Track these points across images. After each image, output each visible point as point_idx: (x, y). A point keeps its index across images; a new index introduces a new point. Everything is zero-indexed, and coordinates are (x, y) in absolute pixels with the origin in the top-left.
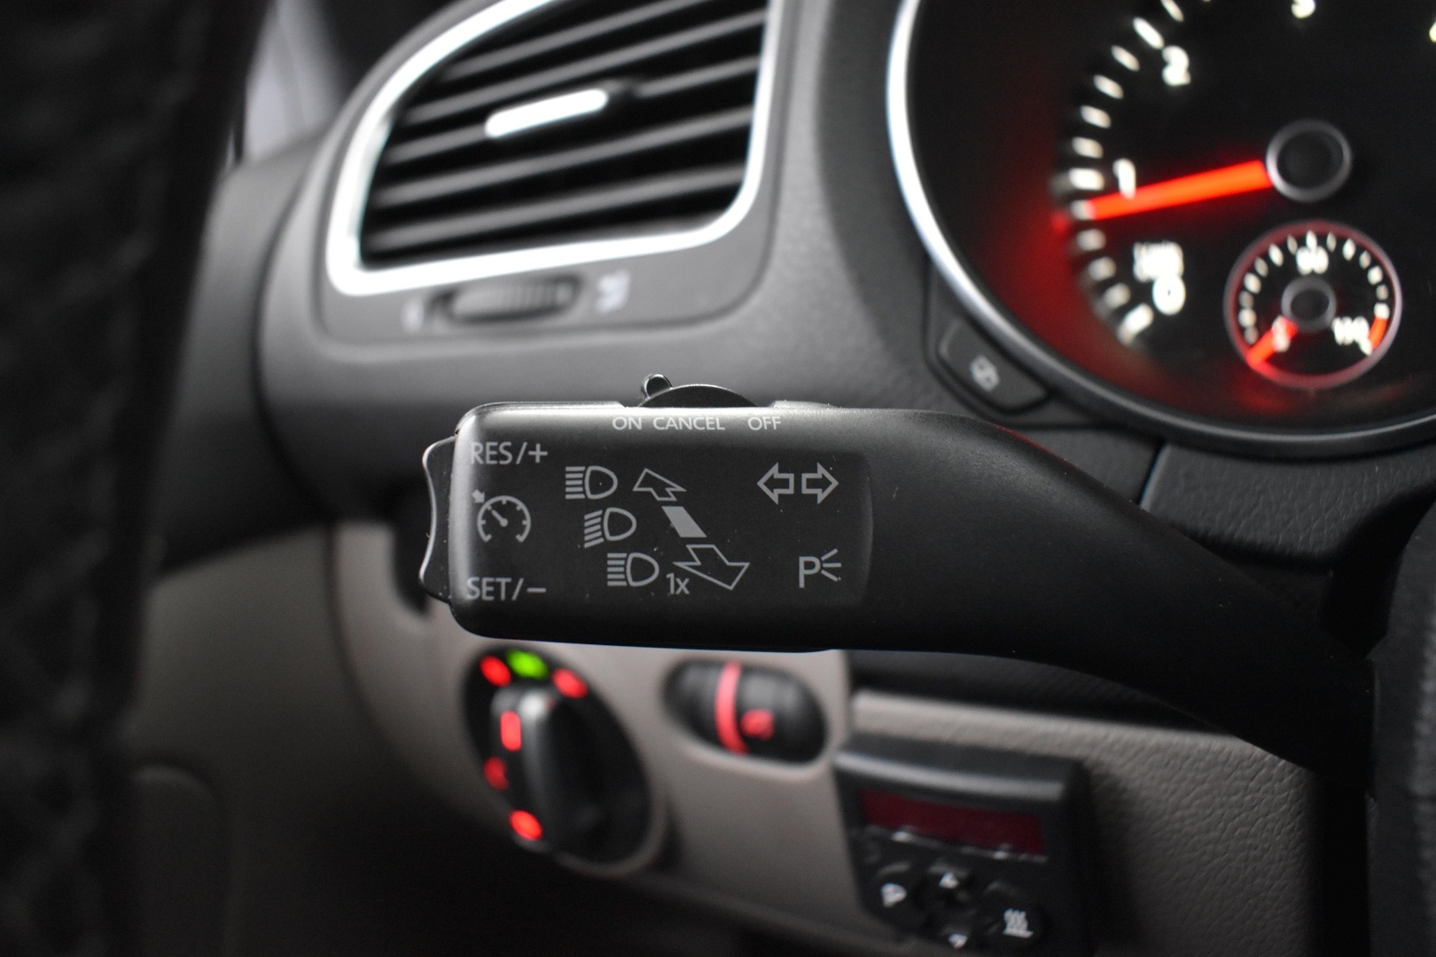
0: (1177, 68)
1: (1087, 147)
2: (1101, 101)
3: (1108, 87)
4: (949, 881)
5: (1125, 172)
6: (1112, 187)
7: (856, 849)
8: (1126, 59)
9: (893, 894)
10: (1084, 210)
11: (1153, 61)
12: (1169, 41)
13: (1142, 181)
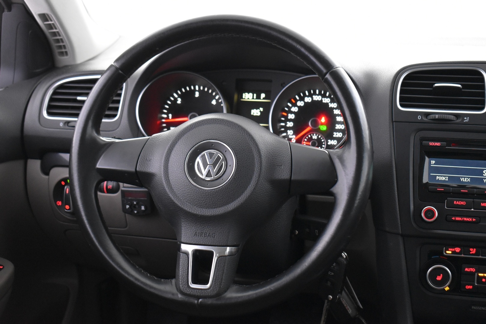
0: (179, 101)
1: (165, 111)
2: (168, 104)
3: (169, 102)
4: (135, 203)
5: (170, 116)
6: (168, 118)
7: (123, 201)
8: (172, 99)
9: (128, 207)
10: (164, 120)
11: (176, 100)
12: (179, 97)
13: (173, 118)
